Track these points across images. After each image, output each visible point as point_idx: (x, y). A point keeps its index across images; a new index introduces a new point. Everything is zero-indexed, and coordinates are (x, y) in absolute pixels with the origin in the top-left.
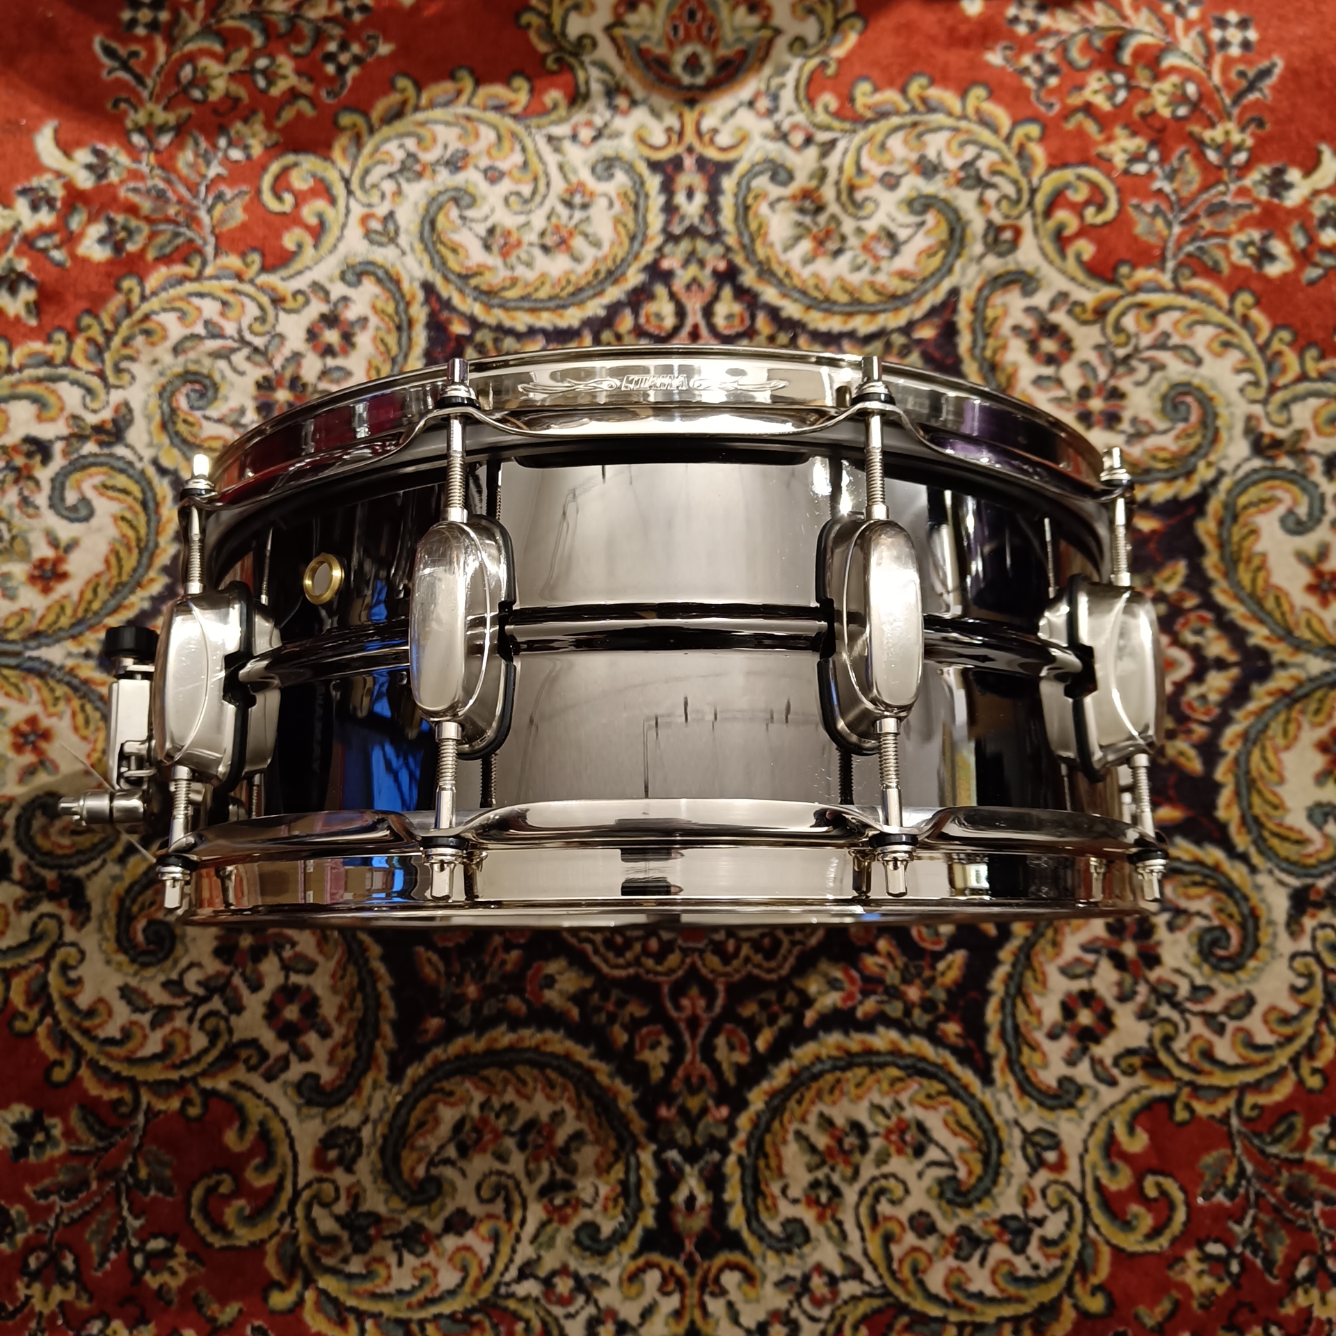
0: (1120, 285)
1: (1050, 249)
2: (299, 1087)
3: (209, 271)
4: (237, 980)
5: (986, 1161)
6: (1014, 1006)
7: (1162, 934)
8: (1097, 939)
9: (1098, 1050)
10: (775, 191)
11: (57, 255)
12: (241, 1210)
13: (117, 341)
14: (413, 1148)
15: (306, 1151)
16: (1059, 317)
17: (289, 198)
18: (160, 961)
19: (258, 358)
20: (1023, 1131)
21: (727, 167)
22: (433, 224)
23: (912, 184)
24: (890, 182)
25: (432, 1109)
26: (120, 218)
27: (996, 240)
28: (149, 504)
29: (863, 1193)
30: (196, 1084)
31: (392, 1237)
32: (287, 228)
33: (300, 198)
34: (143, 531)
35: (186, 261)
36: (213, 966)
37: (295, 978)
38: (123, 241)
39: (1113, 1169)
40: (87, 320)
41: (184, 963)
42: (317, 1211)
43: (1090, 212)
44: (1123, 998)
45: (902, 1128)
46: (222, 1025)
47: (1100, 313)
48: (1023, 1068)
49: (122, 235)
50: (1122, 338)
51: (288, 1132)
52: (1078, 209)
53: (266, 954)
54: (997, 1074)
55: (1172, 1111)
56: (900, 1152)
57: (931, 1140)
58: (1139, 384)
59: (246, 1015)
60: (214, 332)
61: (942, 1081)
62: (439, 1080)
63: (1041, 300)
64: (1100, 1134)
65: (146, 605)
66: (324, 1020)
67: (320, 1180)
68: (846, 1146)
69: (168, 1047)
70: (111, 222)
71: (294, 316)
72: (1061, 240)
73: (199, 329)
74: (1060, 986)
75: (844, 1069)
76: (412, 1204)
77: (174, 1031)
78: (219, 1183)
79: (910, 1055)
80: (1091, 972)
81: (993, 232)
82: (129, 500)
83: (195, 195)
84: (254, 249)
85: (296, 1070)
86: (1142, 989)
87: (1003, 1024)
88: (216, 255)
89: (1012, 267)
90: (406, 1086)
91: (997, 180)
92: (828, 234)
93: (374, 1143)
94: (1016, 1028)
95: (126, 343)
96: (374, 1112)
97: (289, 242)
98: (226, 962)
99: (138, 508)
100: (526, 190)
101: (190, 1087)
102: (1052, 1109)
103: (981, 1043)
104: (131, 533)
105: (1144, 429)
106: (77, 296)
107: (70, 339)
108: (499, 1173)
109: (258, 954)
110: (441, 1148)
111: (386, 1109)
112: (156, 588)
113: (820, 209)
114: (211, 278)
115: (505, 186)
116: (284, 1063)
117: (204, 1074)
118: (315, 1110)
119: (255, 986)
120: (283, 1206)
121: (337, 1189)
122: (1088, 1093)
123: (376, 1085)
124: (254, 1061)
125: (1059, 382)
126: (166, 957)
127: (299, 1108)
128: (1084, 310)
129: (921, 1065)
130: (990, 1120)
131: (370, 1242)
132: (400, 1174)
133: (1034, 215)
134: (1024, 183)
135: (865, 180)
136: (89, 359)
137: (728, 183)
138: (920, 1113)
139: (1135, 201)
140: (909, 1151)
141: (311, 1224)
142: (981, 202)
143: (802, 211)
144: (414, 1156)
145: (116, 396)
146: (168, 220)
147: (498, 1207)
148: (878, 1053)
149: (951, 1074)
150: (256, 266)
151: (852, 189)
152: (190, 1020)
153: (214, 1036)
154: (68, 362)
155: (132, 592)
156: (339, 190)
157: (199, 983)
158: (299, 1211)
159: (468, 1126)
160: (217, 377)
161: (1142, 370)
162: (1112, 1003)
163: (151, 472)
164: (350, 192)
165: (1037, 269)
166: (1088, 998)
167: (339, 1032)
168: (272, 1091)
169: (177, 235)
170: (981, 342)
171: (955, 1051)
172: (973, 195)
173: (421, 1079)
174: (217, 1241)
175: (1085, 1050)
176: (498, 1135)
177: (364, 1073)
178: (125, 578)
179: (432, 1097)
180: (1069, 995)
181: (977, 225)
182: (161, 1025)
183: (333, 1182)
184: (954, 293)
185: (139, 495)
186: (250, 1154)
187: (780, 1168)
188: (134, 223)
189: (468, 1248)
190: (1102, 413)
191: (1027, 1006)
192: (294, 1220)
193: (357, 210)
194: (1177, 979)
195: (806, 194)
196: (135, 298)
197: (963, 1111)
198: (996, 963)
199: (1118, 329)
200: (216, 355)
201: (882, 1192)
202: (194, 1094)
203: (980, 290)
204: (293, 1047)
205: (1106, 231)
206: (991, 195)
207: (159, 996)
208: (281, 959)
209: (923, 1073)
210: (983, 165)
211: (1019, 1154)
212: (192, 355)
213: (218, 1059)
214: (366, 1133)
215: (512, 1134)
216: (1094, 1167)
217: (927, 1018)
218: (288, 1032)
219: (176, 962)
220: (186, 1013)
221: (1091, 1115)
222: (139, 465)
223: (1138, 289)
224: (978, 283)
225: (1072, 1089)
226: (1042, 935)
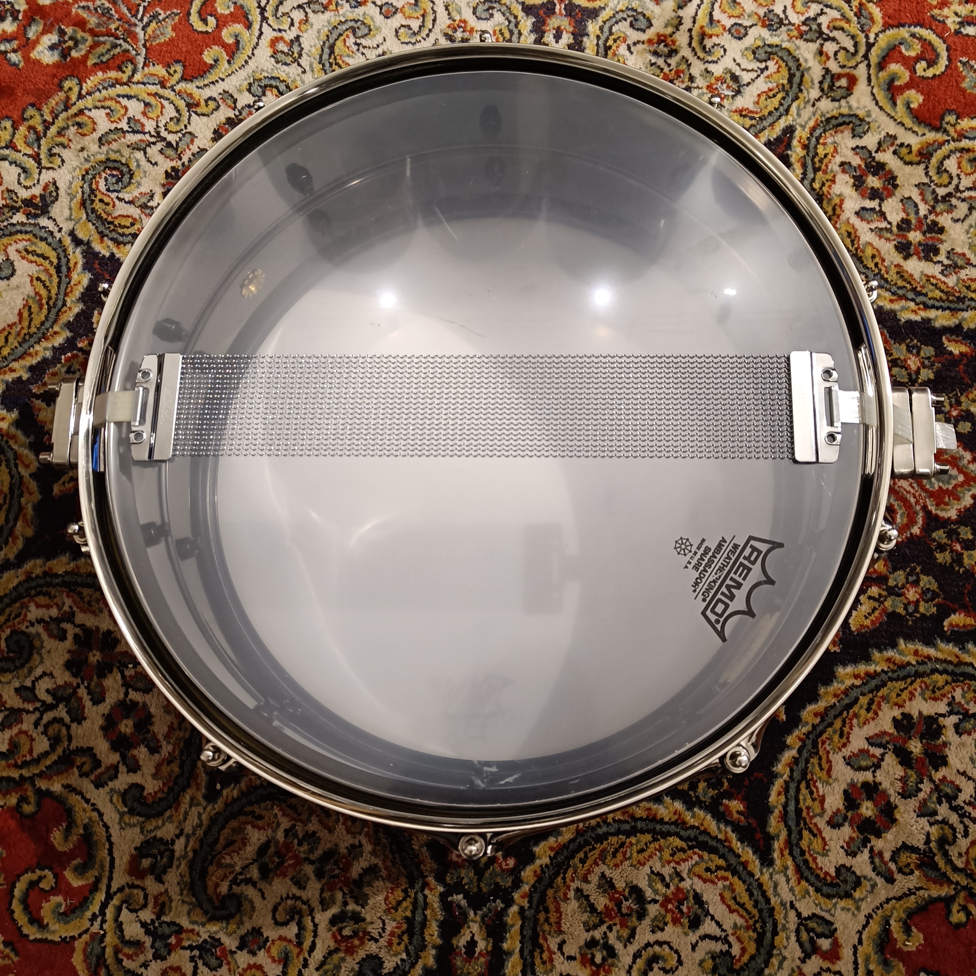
0: (946, 131)
1: (881, 96)
2: (124, 795)
3: (137, 77)
4: (82, 692)
5: (759, 941)
6: (798, 790)
7: (949, 735)
8: (884, 733)
9: (878, 844)
10: (634, 35)
11: (14, 57)
12: (59, 905)
13: (53, 130)
14: (220, 865)
15: (122, 858)
16: (886, 157)
17: (212, 21)
18: (17, 668)
19: (170, 152)
20: (799, 915)
21: (594, 13)
22: (332, 48)
23: (758, 34)
24: (739, 32)
25: (240, 830)
26: (69, 31)
27: (831, 87)
28: (62, 269)
29: (637, 956)
30: (34, 785)
31: (191, 948)
32: (208, 46)
33: (222, 22)
34: (54, 291)
35: (120, 69)
36: (63, 677)
37: (134, 695)
38: (70, 48)
39: (886, 963)
40: (31, 111)
41: (38, 671)
42: (125, 915)
43: (921, 66)
44: (905, 795)
45: (680, 897)
46: (64, 730)
47: (925, 155)
48: (803, 853)
49: (71, 43)
50: (945, 178)
51: (109, 837)
52: (910, 64)
53: (111, 672)
54: (776, 855)
55: (949, 912)
56: (675, 921)
57: (707, 913)
58: (957, 221)
59: (86, 724)
60: (136, 127)
61: (722, 856)
62: (251, 804)
63: (870, 141)
64: (875, 927)
65: (48, 354)
66: (154, 736)
67: (132, 886)
68: (624, 911)
69: (14, 746)
70: (62, 33)
71: (205, 119)
72: (893, 90)
73: (124, 125)
74: (844, 775)
75: (628, 834)
76: (213, 919)
77: (21, 732)
78: (40, 878)
79: (693, 827)
80: (877, 766)
81: (829, 78)
82: (46, 264)
83: (135, 16)
84: (177, 61)
85: (124, 780)
86: (926, 787)
87: (785, 806)
88: (145, 64)
89: (845, 111)
90: (219, 805)
91: (836, 34)
92: (678, 74)
93: (184, 857)
94: (798, 811)
95: (60, 133)
96: (188, 829)
97: (208, 57)
98: (75, 675)
99: (53, 271)
100: (415, 25)
101: (27, 786)
102: (829, 896)
103: (763, 823)
104: (44, 292)
105: (960, 262)
106: (26, 92)
107: (15, 128)
108: (296, 898)
109: (103, 670)
110: (245, 867)
111: (200, 825)
112: (58, 341)
113: (673, 52)
114: (138, 83)
115: (398, 20)
116: (113, 773)
117: (41, 775)
118: (135, 820)
119: (98, 700)
120: (95, 908)
121: (146, 896)
122: (867, 885)
123: (193, 802)
124: (87, 768)
125: (883, 215)
126: (23, 666)
127: (122, 815)
128: (910, 152)
129: (702, 838)
130: (768, 901)
131: (170, 949)
132: (205, 888)
133: (869, 66)
134: (862, 38)
135: (717, 30)
136: (28, 144)
137: (592, 27)
138: (699, 886)
139: (964, 59)
140: (685, 921)
141: (119, 926)
142: (821, 53)
143: (656, 53)
144: (220, 872)
145: (46, 176)
146: (109, 34)
147: (291, 931)
148: (662, 821)
149: (731, 850)
150: (177, 76)
151: (703, 36)
152: (36, 724)
153: (55, 741)
154: (11, 145)
155: (38, 342)
156: (255, 16)
157: (48, 691)
158: (110, 912)
159: (272, 850)
160: (133, 166)
161: (963, 208)
162: (895, 799)
163: (67, 241)
164: (264, 19)
165: (869, 114)
166: (871, 790)
167: (166, 749)
168: (100, 797)
169: (115, 46)
170: (810, 175)
171: (736, 828)
172: (814, 47)
173: (234, 800)
174: (33, 933)
175: (865, 842)
176: (299, 862)
177: (184, 789)
178: (33, 330)
179: (242, 818)
180: (852, 785)
181: (816, 72)
182: (10, 727)
183: (144, 889)
184: (789, 131)
185: (55, 261)
186: (71, 855)
187: (559, 924)
188: (80, 34)
189: (259, 967)
190: (920, 244)
191: (811, 793)
192: (104, 921)
193: (269, 34)
194: (961, 781)
195: (661, 39)
196: (74, 97)
197: (740, 887)
198: (784, 747)
199: (940, 170)
200: (135, 147)
201: (655, 959)
202: (30, 794)
203: (813, 129)
204: (124, 757)
205: (936, 83)
206: (830, 48)
207: (13, 701)
208: (123, 677)
209: (703, 846)
210: (824, 20)
211: (793, 938)
212: (114, 146)
213: (55, 763)
214: (179, 846)
215: (312, 862)
216: (867, 960)
217: (712, 793)
218: (121, 744)
219: (31, 671)
220: (33, 718)
221: (866, 908)
222: (58, 235)
223: (962, 136)
224: (812, 123)
225: (851, 879)
226: (831, 725)
